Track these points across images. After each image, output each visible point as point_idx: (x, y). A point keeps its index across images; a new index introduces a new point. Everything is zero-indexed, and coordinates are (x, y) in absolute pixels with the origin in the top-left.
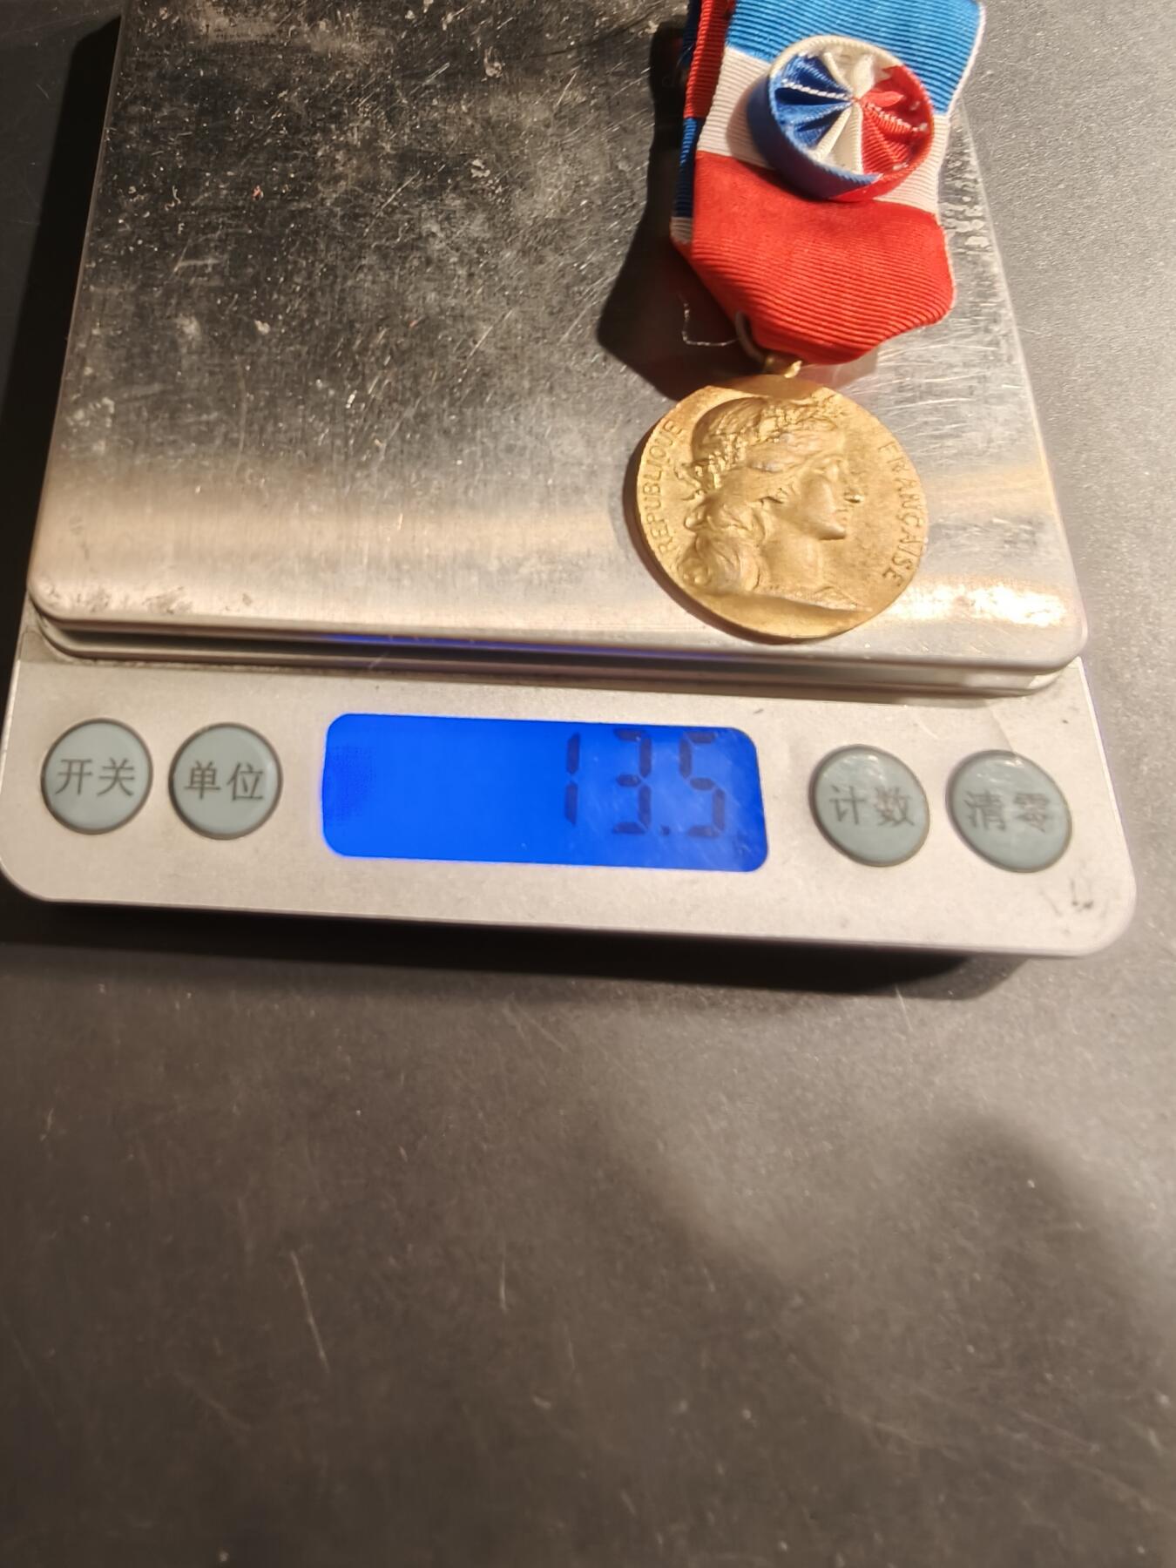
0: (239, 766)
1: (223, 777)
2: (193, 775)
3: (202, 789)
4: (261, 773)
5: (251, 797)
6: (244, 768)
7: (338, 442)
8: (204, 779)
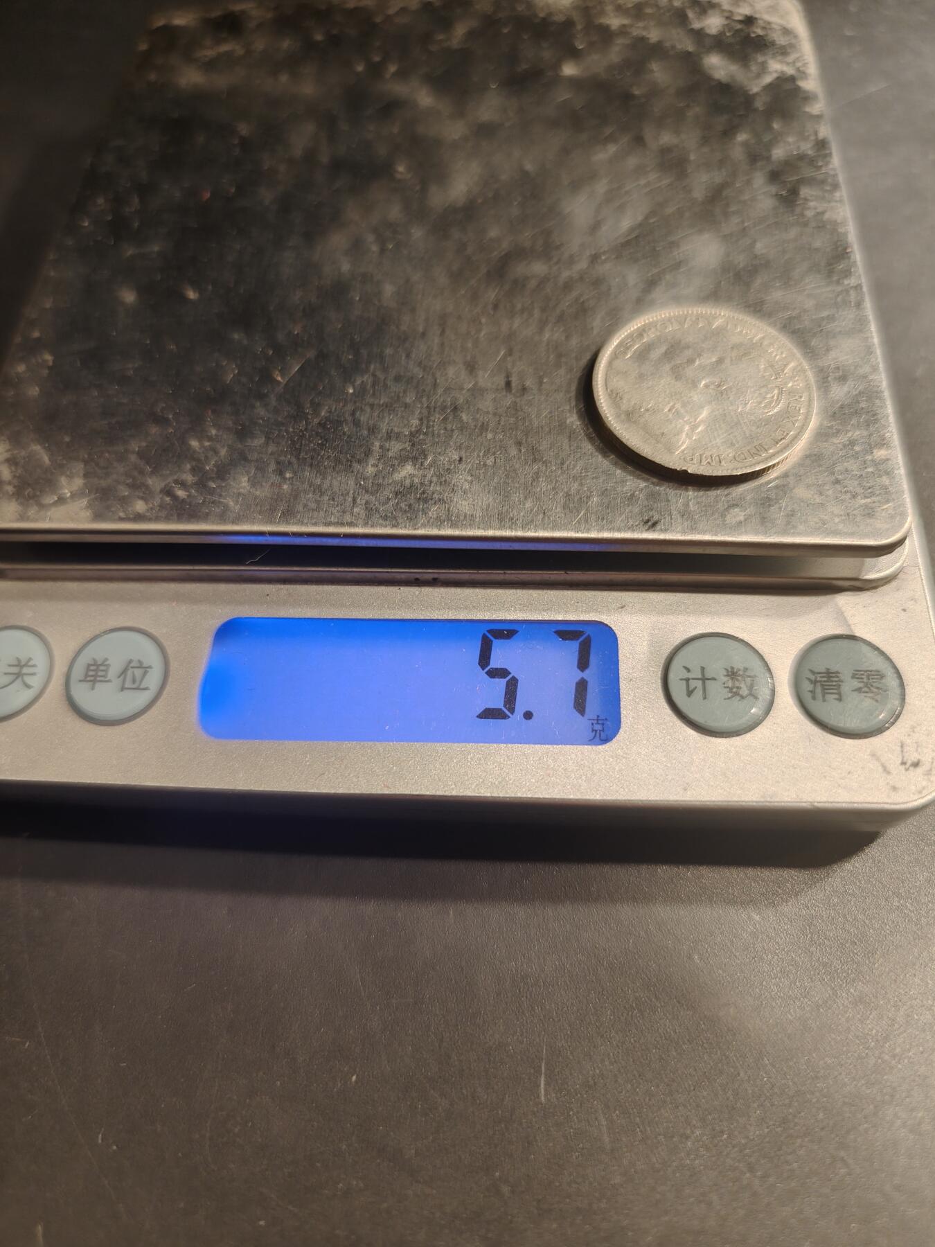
0: (131, 661)
1: (113, 672)
2: (88, 669)
3: (94, 682)
4: (150, 667)
5: (137, 689)
6: (132, 665)
7: (244, 380)
8: (95, 673)
